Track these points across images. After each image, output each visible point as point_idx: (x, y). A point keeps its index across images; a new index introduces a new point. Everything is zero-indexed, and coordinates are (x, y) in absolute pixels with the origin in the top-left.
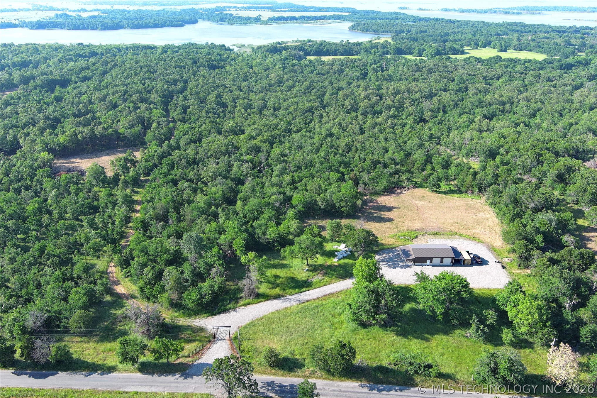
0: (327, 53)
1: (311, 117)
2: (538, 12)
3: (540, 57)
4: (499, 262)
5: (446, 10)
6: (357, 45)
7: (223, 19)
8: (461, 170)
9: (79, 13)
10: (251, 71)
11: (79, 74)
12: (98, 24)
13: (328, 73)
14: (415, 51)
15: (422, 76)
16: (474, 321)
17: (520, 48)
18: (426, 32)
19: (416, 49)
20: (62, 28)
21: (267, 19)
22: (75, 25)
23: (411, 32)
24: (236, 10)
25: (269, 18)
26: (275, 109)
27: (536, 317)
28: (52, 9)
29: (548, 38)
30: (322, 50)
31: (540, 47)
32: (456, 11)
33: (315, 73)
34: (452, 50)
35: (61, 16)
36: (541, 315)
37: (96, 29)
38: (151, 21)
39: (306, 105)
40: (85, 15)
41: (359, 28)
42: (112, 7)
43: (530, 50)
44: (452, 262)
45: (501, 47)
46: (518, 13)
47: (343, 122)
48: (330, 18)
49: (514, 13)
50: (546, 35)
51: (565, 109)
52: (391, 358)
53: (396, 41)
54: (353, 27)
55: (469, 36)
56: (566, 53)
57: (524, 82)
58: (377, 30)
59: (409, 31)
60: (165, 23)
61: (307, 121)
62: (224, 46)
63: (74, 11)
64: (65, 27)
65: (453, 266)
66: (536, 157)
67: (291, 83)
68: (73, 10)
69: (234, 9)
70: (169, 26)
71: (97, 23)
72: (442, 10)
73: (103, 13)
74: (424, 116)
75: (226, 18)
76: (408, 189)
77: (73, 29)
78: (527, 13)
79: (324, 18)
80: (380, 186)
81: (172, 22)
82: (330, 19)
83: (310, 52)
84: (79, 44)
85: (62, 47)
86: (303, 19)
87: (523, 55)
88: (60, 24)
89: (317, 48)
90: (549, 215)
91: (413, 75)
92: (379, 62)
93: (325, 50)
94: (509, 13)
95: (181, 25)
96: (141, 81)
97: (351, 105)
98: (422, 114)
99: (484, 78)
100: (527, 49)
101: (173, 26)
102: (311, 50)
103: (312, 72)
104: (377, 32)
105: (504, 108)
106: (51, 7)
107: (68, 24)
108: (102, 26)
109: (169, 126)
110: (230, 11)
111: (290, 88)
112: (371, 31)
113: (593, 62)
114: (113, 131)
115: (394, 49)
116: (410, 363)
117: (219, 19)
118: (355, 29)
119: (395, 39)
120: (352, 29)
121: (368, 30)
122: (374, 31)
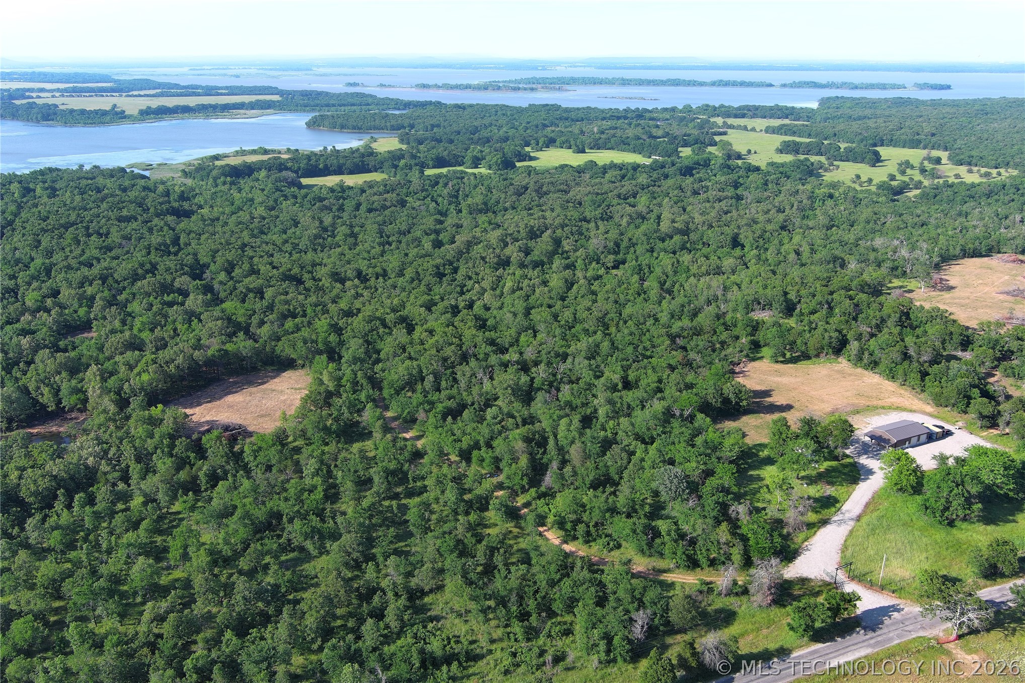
0: (326, 172)
2: (557, 86)
5: (424, 86)
7: (49, 115)
14: (468, 161)
19: (468, 158)
21: (136, 112)
24: (53, 96)
25: (140, 110)
32: (439, 87)
41: (326, 123)
43: (612, 148)
45: (573, 145)
46: (532, 89)
48: (252, 106)
49: (525, 89)
53: (408, 143)
54: (315, 123)
56: (667, 151)
58: (359, 125)
69: (49, 95)
72: (417, 86)
75: (55, 114)
78: (543, 88)
79: (241, 106)
82: (253, 108)
86: (204, 110)
94: (519, 89)
104: (360, 129)
110: (39, 97)
113: (713, 162)
117: (39, 116)
118: (319, 126)
119: (405, 141)
120: (312, 125)
121: (343, 127)
122: (354, 128)
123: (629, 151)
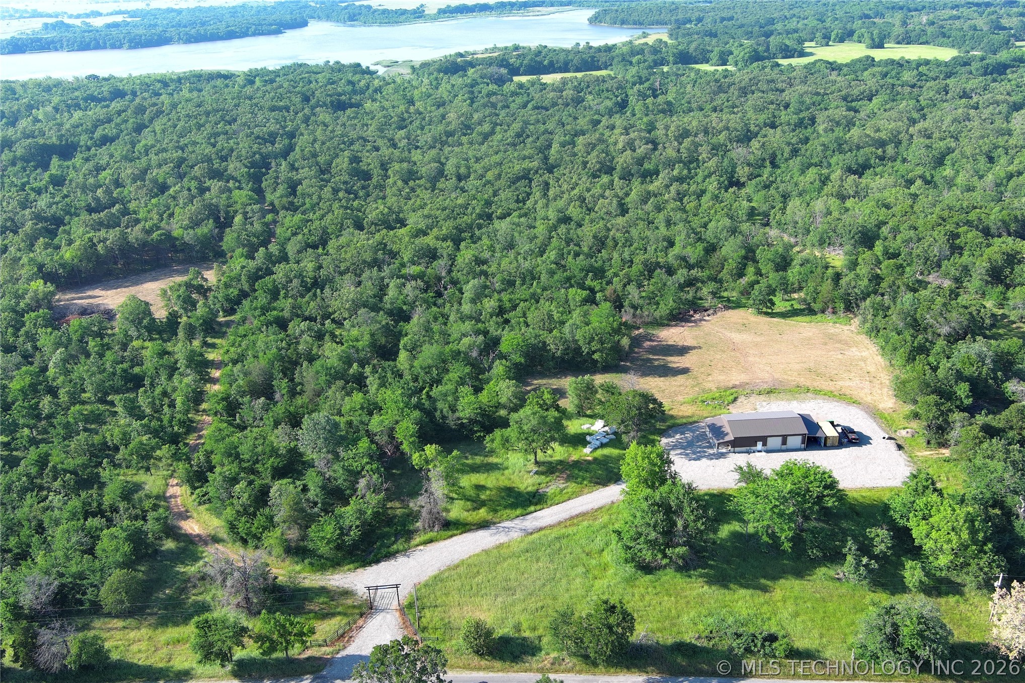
0: (551, 68)
1: (527, 189)
3: (946, 54)
4: (890, 438)
6: (605, 51)
7: (355, 16)
8: (812, 272)
9: (88, 20)
10: (412, 109)
11: (93, 133)
12: (124, 38)
13: (554, 104)
14: (714, 56)
15: (728, 101)
16: (850, 549)
17: (907, 40)
18: (731, 19)
19: (715, 53)
20: (56, 50)
21: (435, 11)
22: (81, 42)
23: (704, 22)
25: (440, 9)
26: (460, 178)
27: (965, 535)
28: (36, 15)
29: (959, 18)
30: (541, 63)
31: (944, 35)
33: (530, 106)
34: (782, 50)
35: (54, 27)
36: (973, 532)
37: (120, 47)
38: (222, 27)
39: (517, 167)
40: (98, 22)
41: (608, 18)
42: (148, 5)
43: (926, 43)
44: (803, 442)
45: (873, 40)
47: (587, 195)
50: (955, 12)
51: (996, 147)
52: (701, 627)
53: (677, 39)
54: (596, 18)
55: (812, 22)
56: (993, 44)
57: (918, 101)
58: (641, 20)
59: (700, 20)
60: (248, 28)
61: (520, 197)
62: (359, 65)
63: (78, 17)
64: (62, 47)
65: (805, 450)
66: (948, 240)
67: (486, 127)
68: (75, 14)
70: (254, 34)
71: (121, 36)
73: (131, 17)
74: (736, 175)
75: (360, 14)
76: (715, 312)
77: (78, 50)
80: (663, 310)
81: (260, 28)
83: (518, 69)
84: (90, 76)
85: (58, 84)
86: (502, 8)
87: (913, 52)
88: (53, 42)
89: (531, 60)
90: (977, 347)
91: (712, 100)
92: (648, 80)
93: (546, 63)
95: (278, 32)
96: (209, 139)
97: (600, 163)
98: (733, 171)
99: (845, 99)
100: (921, 41)
101: (262, 34)
102: (521, 65)
103: (525, 106)
104: (641, 24)
105: (884, 152)
106: (35, 11)
107: (68, 41)
108: (130, 41)
109: (266, 220)
111: (486, 136)
112: (629, 24)
114: (161, 235)
115: (674, 55)
116: (736, 634)
117: (346, 16)
118: (600, 22)
119: (674, 36)
120: (595, 21)
121: (623, 22)
122: (635, 24)
123: (947, 46)
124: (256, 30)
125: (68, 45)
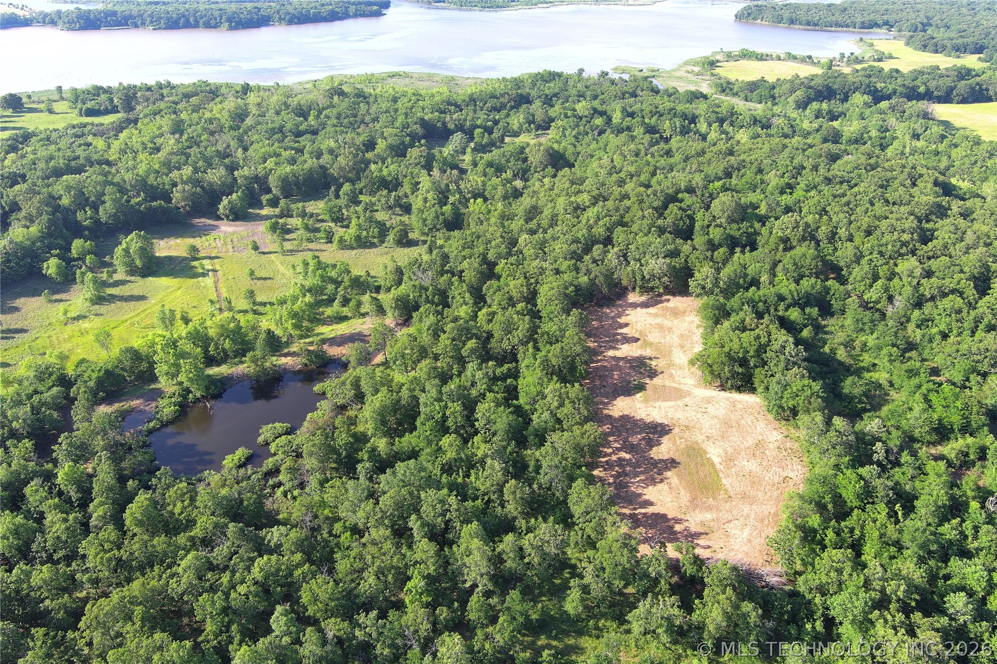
22: (168, 19)
41: (768, 16)
54: (749, 15)
58: (815, 20)
60: (346, 8)
70: (356, 15)
88: (131, 17)
101: (364, 15)
104: (815, 25)
107: (151, 16)
108: (229, 20)
118: (755, 19)
121: (792, 22)
122: (808, 24)
124: (356, 10)
125: (152, 22)
